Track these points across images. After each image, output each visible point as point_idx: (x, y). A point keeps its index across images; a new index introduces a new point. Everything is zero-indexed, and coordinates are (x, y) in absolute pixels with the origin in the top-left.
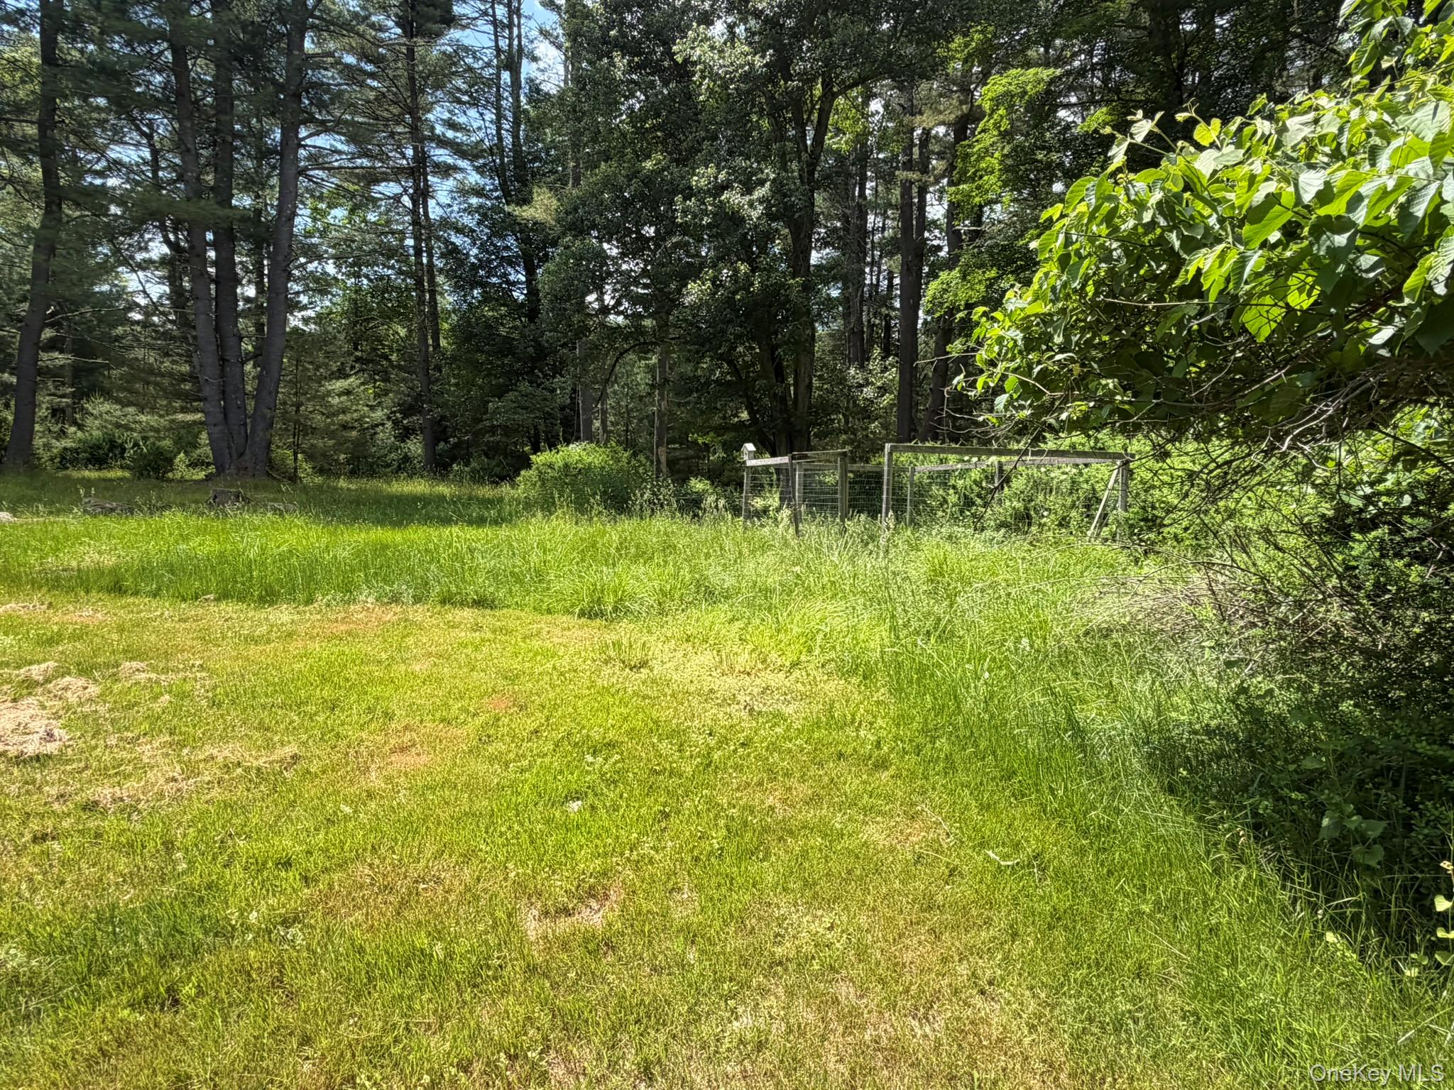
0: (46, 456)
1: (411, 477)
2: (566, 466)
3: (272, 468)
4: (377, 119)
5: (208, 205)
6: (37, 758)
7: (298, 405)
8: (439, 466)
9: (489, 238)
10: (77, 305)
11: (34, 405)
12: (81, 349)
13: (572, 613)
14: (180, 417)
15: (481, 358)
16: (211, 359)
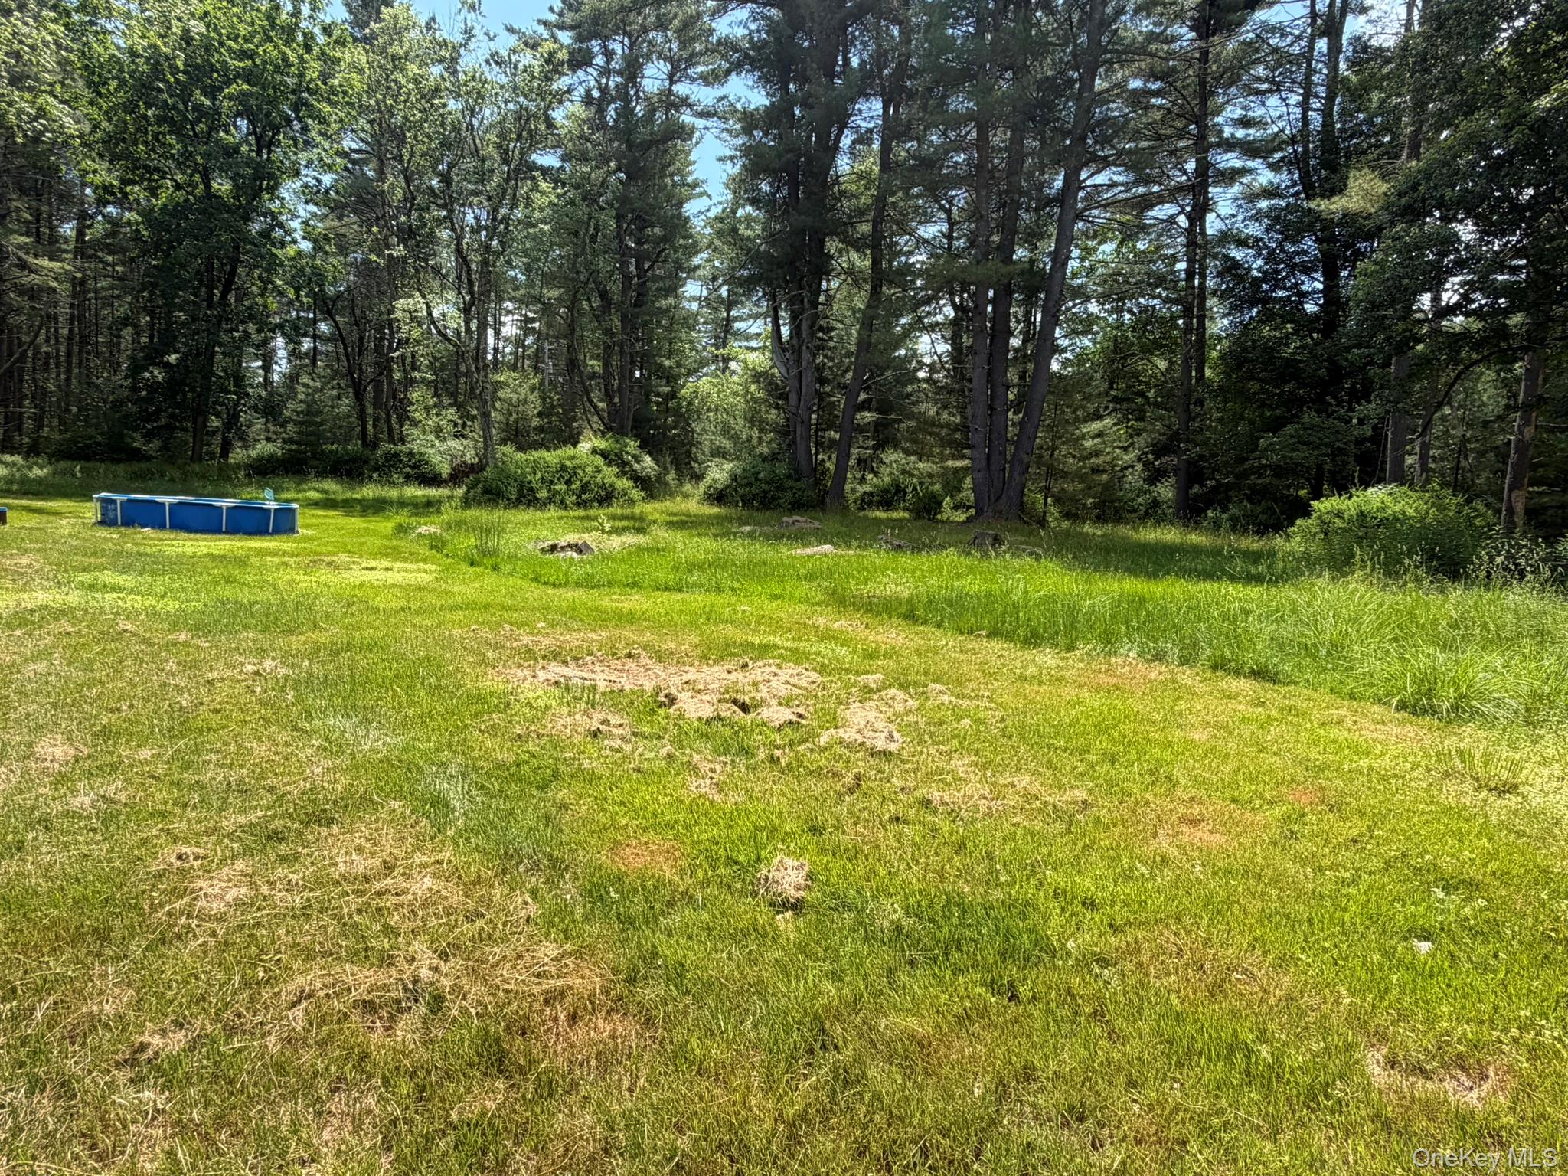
0: (851, 498)
1: (1158, 523)
2: (1362, 515)
3: (1023, 511)
4: (1159, 139)
5: (994, 263)
6: (884, 752)
7: (1054, 449)
8: (1190, 512)
9: (1280, 244)
10: (882, 370)
11: (848, 456)
12: (884, 407)
13: (1388, 703)
14: (950, 463)
15: (1253, 387)
16: (981, 409)
